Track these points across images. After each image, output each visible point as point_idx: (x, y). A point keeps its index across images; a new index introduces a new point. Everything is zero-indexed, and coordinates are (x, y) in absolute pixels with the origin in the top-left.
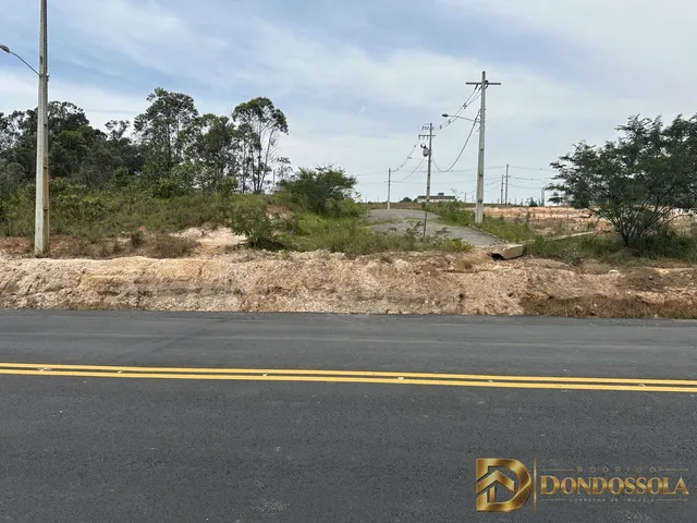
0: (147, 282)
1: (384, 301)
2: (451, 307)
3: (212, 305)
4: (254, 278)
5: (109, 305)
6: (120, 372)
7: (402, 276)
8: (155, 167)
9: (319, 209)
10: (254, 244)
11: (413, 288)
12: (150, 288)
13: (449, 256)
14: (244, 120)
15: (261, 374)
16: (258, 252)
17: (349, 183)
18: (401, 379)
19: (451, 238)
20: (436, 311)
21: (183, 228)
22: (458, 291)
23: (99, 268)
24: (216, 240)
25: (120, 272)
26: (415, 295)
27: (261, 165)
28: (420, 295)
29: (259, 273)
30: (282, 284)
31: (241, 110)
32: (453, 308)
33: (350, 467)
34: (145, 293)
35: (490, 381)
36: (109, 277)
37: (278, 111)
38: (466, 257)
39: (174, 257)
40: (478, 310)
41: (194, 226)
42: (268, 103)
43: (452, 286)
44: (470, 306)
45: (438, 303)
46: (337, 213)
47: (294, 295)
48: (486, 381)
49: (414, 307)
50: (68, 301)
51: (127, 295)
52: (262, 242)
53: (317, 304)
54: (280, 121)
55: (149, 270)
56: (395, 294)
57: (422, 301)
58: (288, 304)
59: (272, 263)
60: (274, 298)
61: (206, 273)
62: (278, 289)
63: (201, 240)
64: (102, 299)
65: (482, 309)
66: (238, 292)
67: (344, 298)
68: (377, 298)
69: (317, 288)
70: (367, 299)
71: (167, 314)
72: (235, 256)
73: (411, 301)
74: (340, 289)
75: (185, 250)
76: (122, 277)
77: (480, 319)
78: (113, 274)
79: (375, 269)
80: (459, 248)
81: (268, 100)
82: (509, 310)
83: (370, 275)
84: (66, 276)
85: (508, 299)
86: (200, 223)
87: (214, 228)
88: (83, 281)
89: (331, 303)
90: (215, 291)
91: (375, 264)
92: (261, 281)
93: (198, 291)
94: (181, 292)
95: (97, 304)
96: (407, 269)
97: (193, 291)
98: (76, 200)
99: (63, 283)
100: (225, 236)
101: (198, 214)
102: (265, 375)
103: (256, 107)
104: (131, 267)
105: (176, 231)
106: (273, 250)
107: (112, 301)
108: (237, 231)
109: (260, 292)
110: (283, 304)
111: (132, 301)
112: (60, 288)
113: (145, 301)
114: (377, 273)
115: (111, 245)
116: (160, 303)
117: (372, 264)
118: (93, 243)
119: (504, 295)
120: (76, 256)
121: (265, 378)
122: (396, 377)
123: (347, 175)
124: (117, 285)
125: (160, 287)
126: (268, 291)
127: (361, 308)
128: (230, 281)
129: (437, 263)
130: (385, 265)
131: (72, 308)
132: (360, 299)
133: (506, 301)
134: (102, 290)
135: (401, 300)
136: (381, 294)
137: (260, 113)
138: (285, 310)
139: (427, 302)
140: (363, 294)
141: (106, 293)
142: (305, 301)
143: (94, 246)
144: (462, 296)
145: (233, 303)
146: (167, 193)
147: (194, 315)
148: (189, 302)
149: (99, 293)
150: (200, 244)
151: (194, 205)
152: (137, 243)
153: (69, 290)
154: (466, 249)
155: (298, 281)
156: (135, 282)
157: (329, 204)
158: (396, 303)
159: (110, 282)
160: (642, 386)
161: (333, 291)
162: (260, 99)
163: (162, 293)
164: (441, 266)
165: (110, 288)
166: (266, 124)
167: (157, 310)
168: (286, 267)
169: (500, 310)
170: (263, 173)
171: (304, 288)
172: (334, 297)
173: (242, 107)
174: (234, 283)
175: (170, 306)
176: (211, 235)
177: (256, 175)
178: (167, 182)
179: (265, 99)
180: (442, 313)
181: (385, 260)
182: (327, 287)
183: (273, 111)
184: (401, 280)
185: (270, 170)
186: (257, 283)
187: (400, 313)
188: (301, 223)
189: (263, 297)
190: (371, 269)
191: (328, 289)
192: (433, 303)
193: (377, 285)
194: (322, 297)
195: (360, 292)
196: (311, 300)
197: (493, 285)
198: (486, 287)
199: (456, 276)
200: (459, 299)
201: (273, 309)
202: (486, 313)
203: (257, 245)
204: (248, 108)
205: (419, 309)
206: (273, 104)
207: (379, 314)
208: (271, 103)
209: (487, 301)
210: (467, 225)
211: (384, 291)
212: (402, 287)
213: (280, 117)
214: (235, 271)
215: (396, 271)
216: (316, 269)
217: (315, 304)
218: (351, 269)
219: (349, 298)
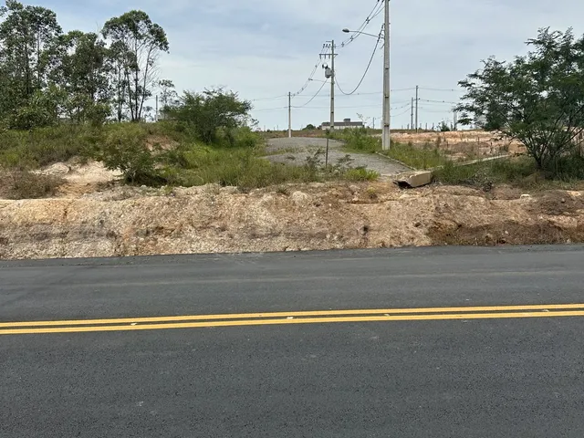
1: (282, 238)
2: (354, 241)
3: (80, 250)
4: (129, 218)
7: (300, 209)
8: (11, 93)
9: (208, 138)
11: (313, 223)
12: (5, 234)
13: (353, 186)
14: (117, 37)
15: (129, 324)
16: (136, 189)
17: (243, 108)
18: (290, 318)
19: (354, 165)
20: (338, 246)
21: (45, 164)
22: (362, 223)
24: (86, 177)
26: (317, 230)
27: (138, 89)
28: (320, 230)
29: (136, 212)
30: (165, 223)
31: (112, 25)
32: (357, 242)
33: (222, 418)
35: (386, 315)
37: (156, 26)
38: (371, 187)
39: (35, 198)
40: (383, 242)
41: (59, 161)
42: (145, 17)
43: (355, 218)
44: (375, 239)
45: (340, 237)
46: (230, 142)
47: (179, 235)
48: (383, 315)
49: (315, 243)
52: (141, 178)
53: (206, 244)
54: (159, 37)
55: (4, 213)
56: (293, 229)
57: (322, 236)
58: (172, 246)
59: (152, 200)
60: (156, 240)
61: (73, 214)
62: (159, 230)
63: (68, 178)
65: (387, 241)
66: (111, 235)
67: (236, 236)
68: (274, 234)
69: (205, 227)
70: (262, 236)
71: (27, 262)
72: (108, 194)
73: (311, 236)
74: (231, 226)
75: (48, 189)
77: (384, 251)
79: (271, 202)
80: (363, 177)
81: (144, 14)
82: (415, 241)
83: (265, 210)
85: (416, 230)
86: (66, 157)
87: (84, 163)
89: (222, 243)
90: (84, 234)
91: (270, 197)
92: (138, 221)
93: (63, 235)
94: (44, 237)
96: (306, 201)
97: (57, 236)
100: (96, 171)
101: (63, 148)
102: (134, 324)
103: (130, 22)
105: (37, 168)
106: (155, 186)
108: (111, 165)
109: (137, 234)
110: (166, 246)
114: (274, 210)
116: (18, 251)
117: (267, 198)
119: (411, 225)
121: (133, 328)
122: (286, 317)
123: (240, 99)
125: (18, 232)
126: (148, 233)
127: (255, 247)
128: (102, 222)
129: (340, 194)
130: (282, 198)
132: (254, 236)
133: (412, 232)
135: (301, 235)
136: (278, 229)
137: (135, 29)
138: (168, 252)
139: (328, 236)
140: (259, 231)
142: (191, 241)
144: (366, 229)
145: (105, 247)
146: (23, 124)
147: (60, 262)
148: (54, 248)
150: (66, 182)
151: (59, 136)
154: (370, 178)
155: (183, 219)
157: (221, 132)
158: (295, 239)
160: (546, 311)
161: (223, 229)
162: (134, 12)
163: (20, 239)
164: (345, 197)
166: (142, 41)
167: (15, 260)
168: (168, 203)
169: (406, 242)
170: (141, 97)
171: (190, 227)
172: (225, 236)
173: (113, 22)
174: (106, 225)
175: (30, 253)
176: (80, 170)
177: (133, 101)
178: (25, 111)
179: (140, 12)
180: (346, 248)
181: (282, 192)
182: (216, 224)
183: (150, 27)
184: (301, 215)
185: (150, 95)
186: (134, 223)
187: (300, 250)
188: (187, 154)
189: (142, 239)
190: (266, 203)
191: (217, 226)
192: (335, 238)
193: (273, 220)
194: (212, 236)
195: (254, 228)
196: (198, 241)
197: (399, 215)
198: (391, 218)
199: (360, 207)
200: (363, 233)
201: (154, 253)
202: (391, 246)
203: (135, 181)
204: (121, 23)
205: (319, 245)
206: (150, 18)
207: (276, 252)
208: (147, 17)
209: (393, 233)
210: (374, 152)
211: (281, 227)
212: (301, 221)
213: (158, 33)
214: (107, 210)
215: (294, 204)
216: (203, 205)
217: (203, 244)
218: (244, 203)
219: (242, 236)
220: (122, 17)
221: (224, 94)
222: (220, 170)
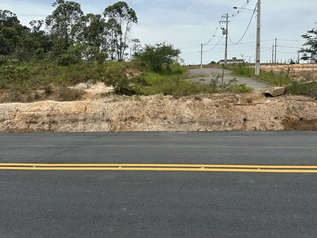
0: (55, 115)
1: (197, 124)
2: (238, 126)
3: (93, 128)
4: (117, 111)
5: (32, 129)
6: (34, 167)
7: (207, 108)
8: (58, 47)
9: (158, 70)
10: (117, 92)
12: (56, 119)
13: (238, 96)
14: (111, 16)
15: (118, 167)
16: (120, 97)
17: (176, 53)
18: (202, 168)
19: (238, 84)
20: (229, 129)
21: (75, 83)
22: (243, 117)
23: (26, 108)
24: (96, 90)
25: (39, 110)
26: (216, 120)
27: (122, 44)
28: (219, 120)
29: (121, 109)
30: (135, 115)
31: (109, 10)
32: (240, 127)
33: (167, 219)
34: (53, 122)
35: (259, 169)
36: (32, 113)
37: (131, 9)
38: (248, 96)
39: (70, 101)
40: (255, 128)
41: (82, 82)
42: (125, 5)
43: (238, 113)
44: (250, 126)
45: (230, 124)
46: (169, 72)
47: (142, 121)
48: (256, 168)
49: (215, 127)
50: (9, 128)
51: (43, 123)
52: (123, 91)
53: (156, 127)
54: (133, 15)
55: (55, 108)
56: (203, 119)
57: (220, 123)
58: (139, 127)
59: (129, 102)
60: (130, 123)
61: (89, 109)
62: (132, 118)
63: (86, 90)
64: (28, 126)
65: (258, 127)
66: (108, 120)
67: (172, 122)
68: (192, 122)
69: (156, 117)
70: (186, 123)
72: (106, 99)
73: (213, 123)
74: (169, 117)
75: (77, 96)
76: (40, 113)
77: (255, 133)
78: (34, 111)
79: (191, 104)
80: (244, 90)
81: (125, 3)
82: (275, 127)
83: (188, 109)
84: (7, 114)
85: (275, 121)
86: (86, 80)
87: (94, 83)
88: (17, 116)
89: (164, 126)
90: (95, 120)
91: (191, 101)
92: (121, 114)
93: (85, 120)
94: (75, 121)
95: (26, 129)
96: (211, 104)
97: (81, 120)
98: (12, 68)
99: (6, 117)
100: (100, 87)
101: (85, 75)
102: (120, 167)
103: (117, 8)
104: (45, 106)
105: (72, 85)
106: (130, 95)
107: (34, 127)
108: (108, 84)
109: (121, 120)
110: (135, 127)
111: (46, 127)
112: (4, 120)
113: (53, 127)
114: (192, 108)
115: (33, 95)
116: (62, 128)
117: (189, 102)
118: (23, 93)
119: (272, 118)
120: (13, 101)
121: (120, 169)
122: (200, 167)
123: (175, 48)
124: (37, 117)
125: (62, 118)
126: (126, 119)
127: (182, 128)
128: (103, 114)
129: (230, 100)
130: (197, 102)
131: (11, 131)
132: (182, 123)
133: (273, 122)
134: (28, 121)
135: (207, 123)
136: (194, 119)
137: (120, 11)
138: (136, 130)
139: (223, 124)
140: (184, 120)
141: (30, 122)
142: (148, 125)
143: (23, 95)
144: (245, 120)
145: (105, 127)
146: (65, 63)
147: (83, 134)
148: (80, 127)
149: (27, 123)
150: (86, 93)
151: (82, 69)
152: (49, 93)
153: (9, 121)
154: (248, 91)
155: (144, 113)
156: (47, 116)
157: (164, 66)
158: (204, 125)
159: (33, 116)
161: (165, 118)
162: (120, 2)
163: (63, 122)
164: (233, 102)
165: (33, 119)
166: (124, 18)
167: (61, 132)
168: (137, 104)
169: (269, 128)
170: (123, 48)
171: (148, 117)
172: (166, 122)
173: (109, 8)
174: (106, 115)
175: (68, 129)
176: (93, 87)
177: (119, 50)
178: (66, 56)
179: (123, 2)
180: (233, 130)
181: (197, 99)
182: (161, 116)
183: (128, 10)
184: (206, 111)
185: (128, 47)
186: (119, 115)
187: (207, 131)
188: (146, 78)
189: (123, 123)
190: (188, 105)
191: (162, 117)
192: (227, 124)
193: (192, 114)
194: (159, 122)
195: (181, 118)
196: (152, 124)
197: (265, 112)
198: (260, 114)
199: (242, 108)
200: (243, 122)
201: (129, 130)
202: (260, 130)
203: (120, 92)
204: (113, 9)
205: (218, 128)
206: (128, 5)
207: (194, 131)
208: (127, 5)
209: (261, 122)
210: (250, 76)
211: (196, 117)
212: (208, 115)
213: (132, 13)
214: (106, 108)
215: (204, 105)
216: (155, 105)
217: (154, 126)
218: (176, 105)
219: (175, 122)
220: (114, 5)
221: (166, 45)
222: (164, 86)
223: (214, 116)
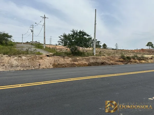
1: (19, 67)
2: (37, 67)
7: (24, 61)
13: (37, 56)
17: (10, 37)
18: (20, 86)
19: (37, 51)
20: (33, 69)
22: (39, 64)
26: (28, 65)
28: (29, 65)
32: (37, 68)
35: (43, 83)
38: (41, 56)
40: (43, 68)
43: (37, 63)
44: (41, 67)
45: (34, 67)
46: (7, 44)
48: (42, 83)
49: (28, 68)
56: (22, 65)
57: (29, 66)
65: (44, 67)
67: (7, 67)
68: (17, 66)
70: (14, 67)
74: (6, 65)
77: (43, 70)
79: (17, 59)
80: (39, 54)
82: (50, 67)
83: (15, 61)
85: (50, 65)
89: (3, 68)
91: (17, 58)
96: (26, 59)
114: (17, 60)
117: (16, 58)
119: (49, 64)
122: (19, 86)
123: (9, 34)
127: (12, 69)
130: (20, 58)
132: (12, 67)
133: (49, 65)
135: (24, 66)
139: (31, 67)
140: (13, 66)
144: (39, 65)
154: (41, 54)
157: (4, 42)
158: (23, 67)
161: (4, 65)
164: (35, 58)
169: (48, 67)
172: (4, 67)
180: (35, 69)
184: (24, 62)
187: (24, 70)
192: (32, 67)
193: (17, 63)
194: (0, 67)
197: (47, 62)
198: (45, 62)
199: (38, 60)
207: (18, 70)
210: (41, 49)
211: (19, 64)
212: (24, 63)
215: (23, 59)
218: (10, 59)
219: (9, 67)
221: (5, 33)
222: (3, 51)
223: (27, 64)
